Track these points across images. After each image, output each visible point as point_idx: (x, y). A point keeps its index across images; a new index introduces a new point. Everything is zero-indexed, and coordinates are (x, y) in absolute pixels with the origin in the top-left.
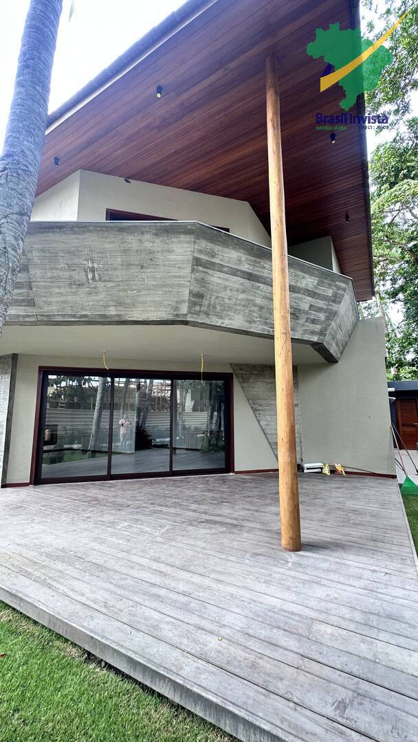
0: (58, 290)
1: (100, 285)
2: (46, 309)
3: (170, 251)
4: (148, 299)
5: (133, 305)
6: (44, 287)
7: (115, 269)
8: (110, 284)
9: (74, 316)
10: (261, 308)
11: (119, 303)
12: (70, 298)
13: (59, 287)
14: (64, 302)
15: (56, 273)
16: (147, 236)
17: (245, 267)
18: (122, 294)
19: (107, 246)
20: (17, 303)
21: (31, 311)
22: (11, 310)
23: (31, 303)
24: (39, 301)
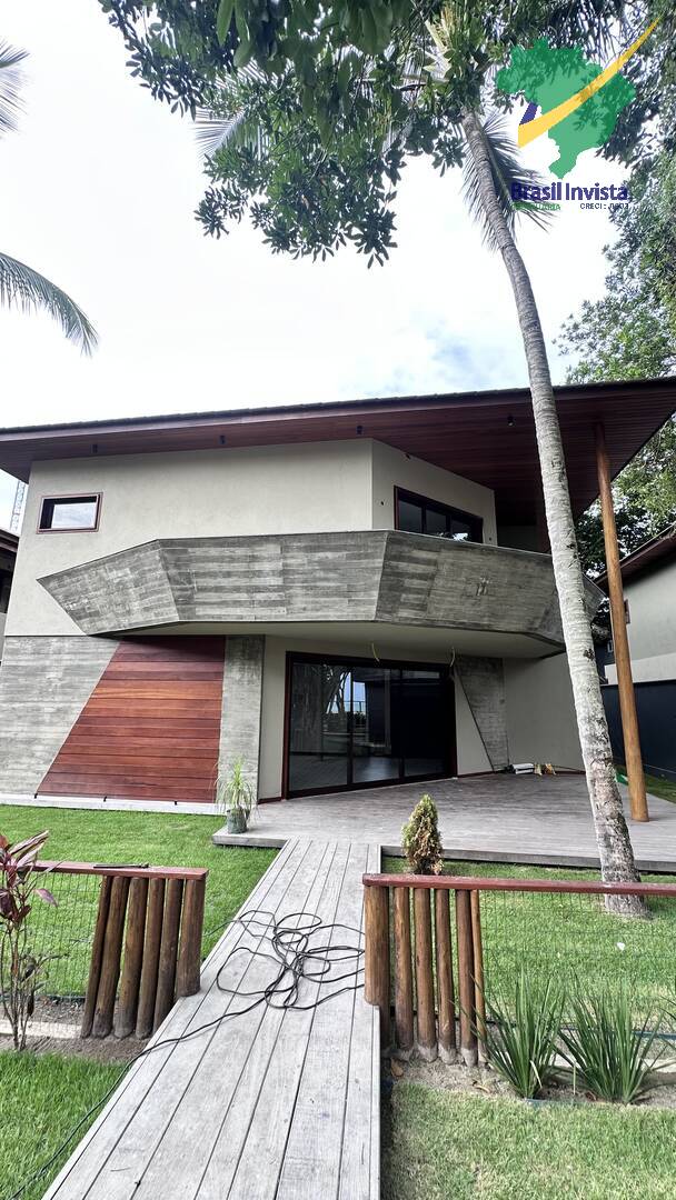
0: (449, 599)
1: (486, 597)
3: (543, 578)
4: (515, 613)
5: (503, 617)
6: (441, 595)
7: (499, 586)
8: (493, 598)
9: (454, 623)
11: (493, 615)
12: (457, 607)
13: (453, 596)
14: (451, 610)
15: (455, 584)
16: (533, 564)
18: (499, 607)
19: (502, 567)
20: (412, 607)
21: (422, 615)
22: (404, 613)
23: (423, 607)
24: (431, 607)
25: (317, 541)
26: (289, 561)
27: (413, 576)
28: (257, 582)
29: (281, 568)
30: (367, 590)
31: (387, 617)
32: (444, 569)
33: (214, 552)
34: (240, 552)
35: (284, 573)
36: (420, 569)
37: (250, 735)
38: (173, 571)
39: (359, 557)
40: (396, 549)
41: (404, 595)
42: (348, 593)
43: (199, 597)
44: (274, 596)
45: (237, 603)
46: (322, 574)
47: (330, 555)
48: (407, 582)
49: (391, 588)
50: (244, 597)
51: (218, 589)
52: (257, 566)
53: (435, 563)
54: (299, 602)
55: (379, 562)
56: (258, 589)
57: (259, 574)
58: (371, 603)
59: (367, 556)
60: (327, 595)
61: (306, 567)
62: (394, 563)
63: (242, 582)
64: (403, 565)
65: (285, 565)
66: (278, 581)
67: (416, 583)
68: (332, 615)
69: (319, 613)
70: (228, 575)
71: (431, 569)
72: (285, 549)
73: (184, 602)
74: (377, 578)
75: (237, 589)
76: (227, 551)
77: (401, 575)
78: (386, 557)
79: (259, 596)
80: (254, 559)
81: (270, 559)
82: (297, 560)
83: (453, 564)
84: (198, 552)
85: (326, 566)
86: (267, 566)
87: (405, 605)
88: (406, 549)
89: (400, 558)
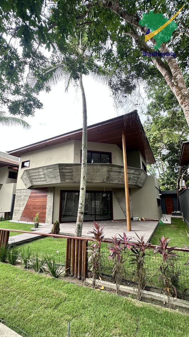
2: (75, 180)
3: (103, 169)
4: (97, 178)
5: (94, 180)
10: (121, 178)
11: (91, 179)
15: (78, 173)
16: (98, 166)
17: (118, 170)
20: (69, 179)
21: (72, 181)
22: (67, 181)
23: (72, 179)
24: (74, 179)
25: (48, 167)
26: (45, 172)
27: (67, 172)
28: (40, 177)
29: (43, 173)
30: (58, 177)
31: (63, 182)
32: (74, 170)
33: (33, 171)
34: (37, 171)
35: (44, 174)
36: (68, 171)
37: (51, 209)
38: (28, 176)
39: (55, 170)
40: (61, 167)
41: (66, 177)
42: (55, 177)
43: (33, 180)
44: (44, 179)
45: (39, 181)
46: (50, 174)
47: (50, 170)
48: (66, 174)
49: (62, 176)
50: (39, 180)
51: (35, 179)
52: (40, 174)
53: (72, 169)
54: (48, 180)
55: (58, 171)
56: (41, 178)
57: (40, 175)
58: (59, 179)
59: (56, 169)
60: (52, 178)
61: (47, 173)
62: (61, 170)
63: (38, 177)
64: (64, 171)
65: (44, 173)
66: (43, 176)
67: (68, 174)
68: (53, 182)
69: (51, 182)
70: (36, 176)
71: (71, 171)
72: (43, 169)
73: (31, 181)
74: (59, 174)
75: (38, 178)
76: (35, 171)
77: (64, 172)
78: (59, 169)
79: (42, 179)
80: (39, 172)
81: (41, 172)
82: (45, 171)
83: (76, 169)
84: (31, 172)
85: (50, 172)
86: (41, 173)
87: (67, 179)
88: (63, 167)
89: (63, 169)
